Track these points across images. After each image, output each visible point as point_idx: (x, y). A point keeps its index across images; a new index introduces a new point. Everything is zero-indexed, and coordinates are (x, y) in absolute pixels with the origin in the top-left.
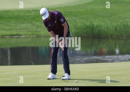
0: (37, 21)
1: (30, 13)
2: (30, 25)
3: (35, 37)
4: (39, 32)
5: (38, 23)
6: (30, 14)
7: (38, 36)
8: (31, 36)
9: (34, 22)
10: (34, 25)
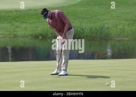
0: (17, 22)
1: (12, 13)
2: (9, 25)
3: (13, 37)
4: (16, 32)
5: (18, 23)
6: (11, 15)
7: (16, 36)
8: (9, 36)
9: (14, 22)
10: (13, 25)
